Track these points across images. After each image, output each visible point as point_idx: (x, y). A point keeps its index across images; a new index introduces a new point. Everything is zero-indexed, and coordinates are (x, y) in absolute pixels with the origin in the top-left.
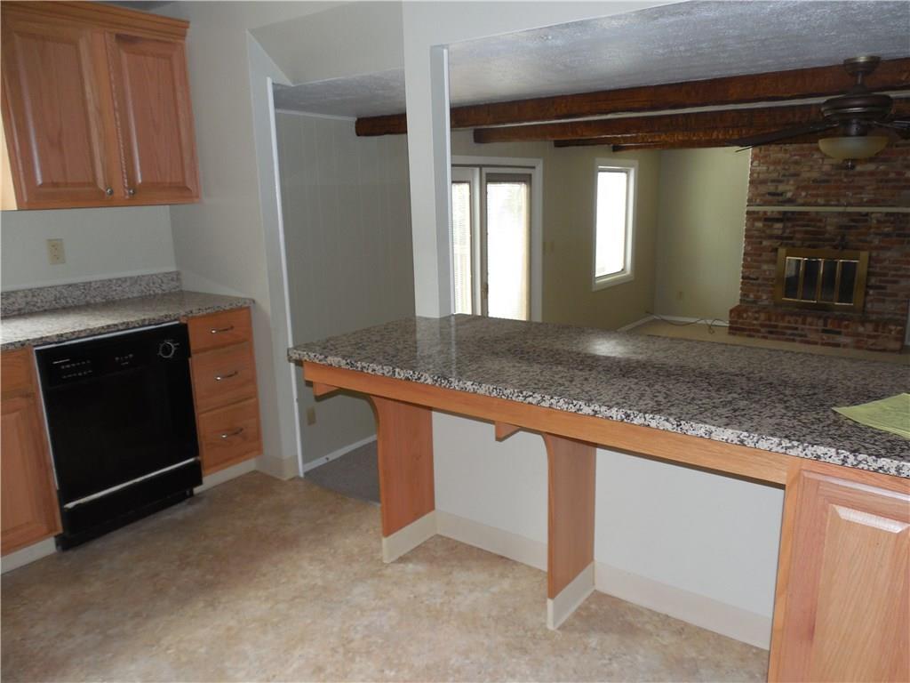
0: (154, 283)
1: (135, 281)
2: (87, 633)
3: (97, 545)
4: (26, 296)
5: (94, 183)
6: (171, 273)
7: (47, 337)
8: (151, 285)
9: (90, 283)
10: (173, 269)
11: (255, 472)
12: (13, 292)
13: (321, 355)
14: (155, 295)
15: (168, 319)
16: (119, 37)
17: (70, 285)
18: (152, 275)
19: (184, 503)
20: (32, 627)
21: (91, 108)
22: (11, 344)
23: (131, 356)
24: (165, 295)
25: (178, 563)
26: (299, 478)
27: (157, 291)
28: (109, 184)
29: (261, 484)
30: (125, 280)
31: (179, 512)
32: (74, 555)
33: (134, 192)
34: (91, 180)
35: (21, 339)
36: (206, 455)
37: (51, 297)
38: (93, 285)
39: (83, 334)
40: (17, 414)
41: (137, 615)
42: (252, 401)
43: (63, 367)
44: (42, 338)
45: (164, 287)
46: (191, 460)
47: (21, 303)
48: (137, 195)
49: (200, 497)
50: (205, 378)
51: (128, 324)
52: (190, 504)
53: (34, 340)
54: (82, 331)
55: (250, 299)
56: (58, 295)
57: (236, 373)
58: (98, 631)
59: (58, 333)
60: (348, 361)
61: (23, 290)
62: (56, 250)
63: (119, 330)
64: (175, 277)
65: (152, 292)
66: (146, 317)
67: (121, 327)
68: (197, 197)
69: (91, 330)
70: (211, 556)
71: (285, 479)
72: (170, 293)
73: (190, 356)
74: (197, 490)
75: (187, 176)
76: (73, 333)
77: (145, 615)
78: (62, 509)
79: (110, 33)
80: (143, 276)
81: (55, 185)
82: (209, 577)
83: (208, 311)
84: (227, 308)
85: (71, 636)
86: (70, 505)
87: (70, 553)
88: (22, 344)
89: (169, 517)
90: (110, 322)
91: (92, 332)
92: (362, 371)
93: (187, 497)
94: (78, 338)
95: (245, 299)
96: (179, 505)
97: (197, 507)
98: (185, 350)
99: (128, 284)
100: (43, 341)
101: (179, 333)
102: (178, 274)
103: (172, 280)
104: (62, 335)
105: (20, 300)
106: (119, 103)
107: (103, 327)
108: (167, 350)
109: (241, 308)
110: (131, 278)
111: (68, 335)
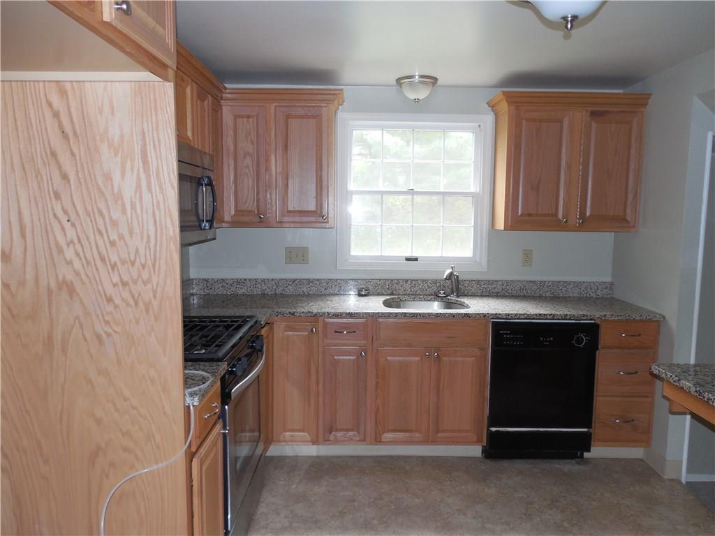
0: (591, 289)
1: (577, 285)
2: (474, 518)
3: (505, 464)
4: (503, 285)
5: (556, 214)
6: (605, 283)
7: (499, 314)
8: (589, 290)
9: (545, 281)
10: (608, 279)
11: (642, 460)
12: (496, 281)
13: (676, 376)
14: (590, 298)
15: (586, 318)
16: (593, 114)
17: (531, 282)
18: (590, 283)
19: (574, 461)
20: (448, 497)
21: (563, 163)
22: (478, 314)
23: (551, 339)
24: (597, 299)
25: (549, 502)
26: (680, 482)
27: (592, 295)
28: (566, 216)
29: (644, 473)
30: (569, 283)
31: (568, 466)
32: (490, 464)
33: (582, 222)
34: (554, 212)
35: (484, 312)
36: (597, 430)
37: (517, 288)
38: (546, 283)
39: (522, 317)
40: (473, 359)
41: (507, 523)
42: (649, 399)
43: (505, 336)
44: (496, 314)
45: (599, 292)
46: (585, 430)
47: (499, 288)
48: (585, 224)
49: (587, 461)
50: (607, 370)
51: (554, 315)
52: (578, 463)
53: (492, 314)
54: (522, 314)
55: (660, 315)
56: (522, 287)
57: (637, 372)
58: (480, 520)
59: (507, 312)
60: (698, 389)
61: (502, 281)
62: (527, 257)
63: (547, 319)
64: (609, 286)
65: (588, 295)
66: (569, 313)
67: (548, 317)
68: (634, 227)
69: (528, 315)
70: (574, 509)
71: (666, 477)
72: (603, 298)
73: (597, 349)
74: (586, 455)
75: (628, 211)
76: (516, 315)
77: (511, 526)
78: (488, 430)
79: (587, 111)
80: (583, 282)
81: (530, 215)
82: (565, 524)
83: (620, 318)
84: (638, 318)
85: (465, 514)
86: (493, 429)
87: (488, 461)
88: (484, 315)
89: (558, 466)
90: (542, 311)
91: (528, 317)
92: (708, 402)
93: (578, 458)
94: (518, 319)
95: (655, 313)
96: (570, 461)
97: (582, 467)
98: (594, 345)
99: (572, 286)
100: (496, 316)
101: (592, 330)
102: (612, 284)
103: (606, 288)
104: (509, 315)
105: (499, 287)
106: (583, 160)
107: (536, 315)
108: (579, 341)
109: (650, 321)
110: (574, 282)
111: (513, 316)
